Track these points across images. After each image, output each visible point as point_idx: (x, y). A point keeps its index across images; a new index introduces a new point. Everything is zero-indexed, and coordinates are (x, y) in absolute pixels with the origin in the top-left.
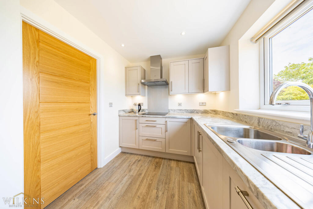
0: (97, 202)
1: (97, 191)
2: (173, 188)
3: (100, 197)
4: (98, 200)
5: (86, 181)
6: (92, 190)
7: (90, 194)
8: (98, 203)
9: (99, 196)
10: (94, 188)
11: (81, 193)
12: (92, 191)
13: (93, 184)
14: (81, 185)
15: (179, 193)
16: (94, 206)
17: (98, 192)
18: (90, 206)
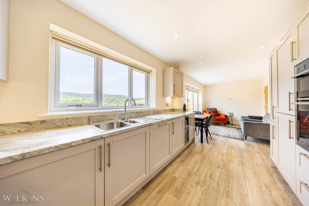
2: (154, 199)
15: (152, 191)
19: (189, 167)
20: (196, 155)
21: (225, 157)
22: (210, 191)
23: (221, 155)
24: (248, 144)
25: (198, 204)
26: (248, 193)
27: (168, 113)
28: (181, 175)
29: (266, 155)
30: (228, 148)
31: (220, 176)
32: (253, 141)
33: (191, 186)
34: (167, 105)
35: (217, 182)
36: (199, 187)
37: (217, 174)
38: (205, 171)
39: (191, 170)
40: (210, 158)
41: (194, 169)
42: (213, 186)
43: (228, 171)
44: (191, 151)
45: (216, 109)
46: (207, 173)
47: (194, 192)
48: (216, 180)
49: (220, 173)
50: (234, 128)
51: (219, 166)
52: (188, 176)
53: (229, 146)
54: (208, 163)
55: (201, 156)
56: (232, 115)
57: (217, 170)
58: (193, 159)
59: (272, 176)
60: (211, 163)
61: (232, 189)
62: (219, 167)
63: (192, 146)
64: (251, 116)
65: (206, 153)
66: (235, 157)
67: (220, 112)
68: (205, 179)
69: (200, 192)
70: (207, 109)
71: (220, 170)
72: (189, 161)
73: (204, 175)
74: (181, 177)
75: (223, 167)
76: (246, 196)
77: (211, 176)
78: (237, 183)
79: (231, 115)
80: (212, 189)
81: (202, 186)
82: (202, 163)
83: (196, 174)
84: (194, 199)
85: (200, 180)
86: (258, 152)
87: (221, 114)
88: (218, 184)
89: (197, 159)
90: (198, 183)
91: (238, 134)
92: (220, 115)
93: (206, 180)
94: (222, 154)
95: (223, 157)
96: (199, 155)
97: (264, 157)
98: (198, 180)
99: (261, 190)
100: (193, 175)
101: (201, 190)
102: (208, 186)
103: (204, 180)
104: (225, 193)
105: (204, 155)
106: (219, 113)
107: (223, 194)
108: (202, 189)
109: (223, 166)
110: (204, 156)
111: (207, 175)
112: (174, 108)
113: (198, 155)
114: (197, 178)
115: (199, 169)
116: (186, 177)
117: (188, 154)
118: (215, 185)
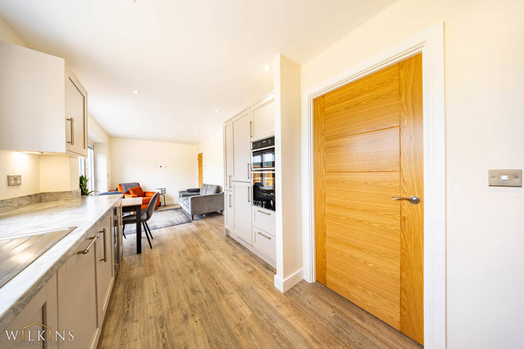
0: (320, 341)
1: (343, 343)
3: (328, 347)
4: (322, 343)
5: (373, 325)
6: (348, 334)
7: (339, 332)
8: (318, 343)
9: (331, 346)
10: (353, 338)
11: (345, 319)
12: (346, 334)
13: (363, 336)
14: (361, 318)
16: (314, 336)
17: (339, 344)
18: (316, 331)
19: (151, 310)
20: (146, 280)
21: (188, 253)
22: (206, 309)
23: (182, 254)
24: (198, 224)
25: (208, 341)
26: (231, 273)
27: (21, 209)
28: (149, 341)
29: (216, 228)
30: (183, 240)
31: (201, 280)
32: (199, 219)
33: (181, 334)
34: (14, 181)
35: (204, 291)
36: (191, 321)
37: (197, 281)
38: (180, 292)
39: (160, 312)
40: (173, 269)
41: (161, 306)
42: (204, 300)
43: (203, 266)
44: (129, 281)
45: (138, 184)
46: (185, 291)
47: (191, 335)
48: (201, 289)
49: (199, 276)
50: (170, 209)
51: (191, 269)
52: (162, 327)
53: (181, 236)
54: (176, 277)
55: (156, 276)
56: (164, 191)
57: (192, 276)
58: (147, 292)
59: (230, 244)
60: (179, 274)
61: (220, 283)
62: (192, 271)
63: (124, 271)
64: (190, 190)
65: (160, 266)
66: (198, 246)
67: (145, 188)
68: (189, 302)
69: (197, 325)
70: (120, 185)
71: (195, 273)
72: (140, 302)
73: (184, 298)
74: (149, 344)
75: (195, 267)
76: (232, 277)
77: (192, 290)
78: (219, 272)
79: (162, 191)
80: (207, 304)
81: (193, 315)
82: (166, 284)
83: (172, 310)
84: (199, 344)
85: (185, 310)
86: (210, 228)
87: (149, 193)
88: (207, 291)
89: (154, 285)
90: (186, 317)
91: (180, 216)
92: (147, 194)
93: (192, 303)
94: (183, 252)
95: (186, 255)
96: (152, 277)
97: (217, 231)
98: (182, 313)
99: (234, 261)
100: (168, 315)
101: (196, 322)
102: (200, 305)
103: (189, 305)
104: (219, 294)
105: (160, 271)
106: (144, 191)
107: (218, 296)
108: (197, 319)
109: (195, 265)
110: (162, 271)
111: (187, 294)
112: (41, 191)
113: (149, 278)
114: (179, 312)
115: (169, 297)
116: (159, 332)
117: (128, 292)
118: (205, 294)
